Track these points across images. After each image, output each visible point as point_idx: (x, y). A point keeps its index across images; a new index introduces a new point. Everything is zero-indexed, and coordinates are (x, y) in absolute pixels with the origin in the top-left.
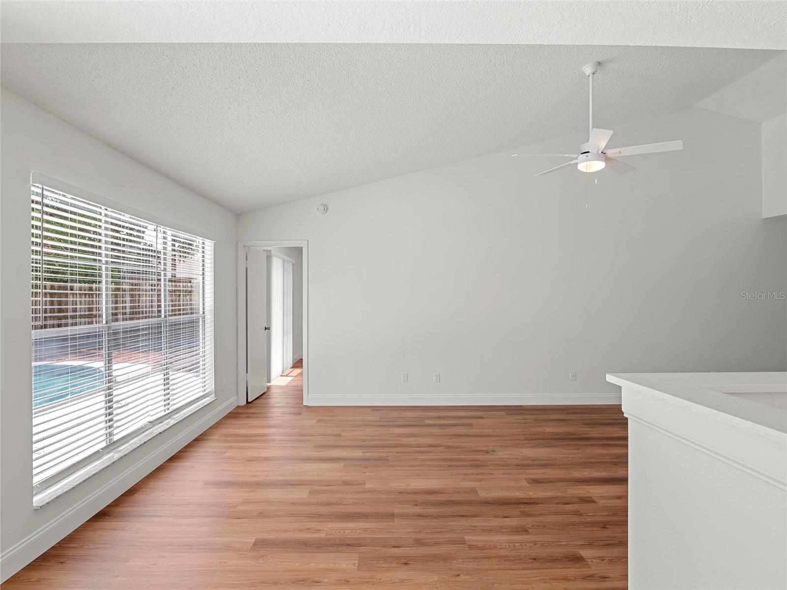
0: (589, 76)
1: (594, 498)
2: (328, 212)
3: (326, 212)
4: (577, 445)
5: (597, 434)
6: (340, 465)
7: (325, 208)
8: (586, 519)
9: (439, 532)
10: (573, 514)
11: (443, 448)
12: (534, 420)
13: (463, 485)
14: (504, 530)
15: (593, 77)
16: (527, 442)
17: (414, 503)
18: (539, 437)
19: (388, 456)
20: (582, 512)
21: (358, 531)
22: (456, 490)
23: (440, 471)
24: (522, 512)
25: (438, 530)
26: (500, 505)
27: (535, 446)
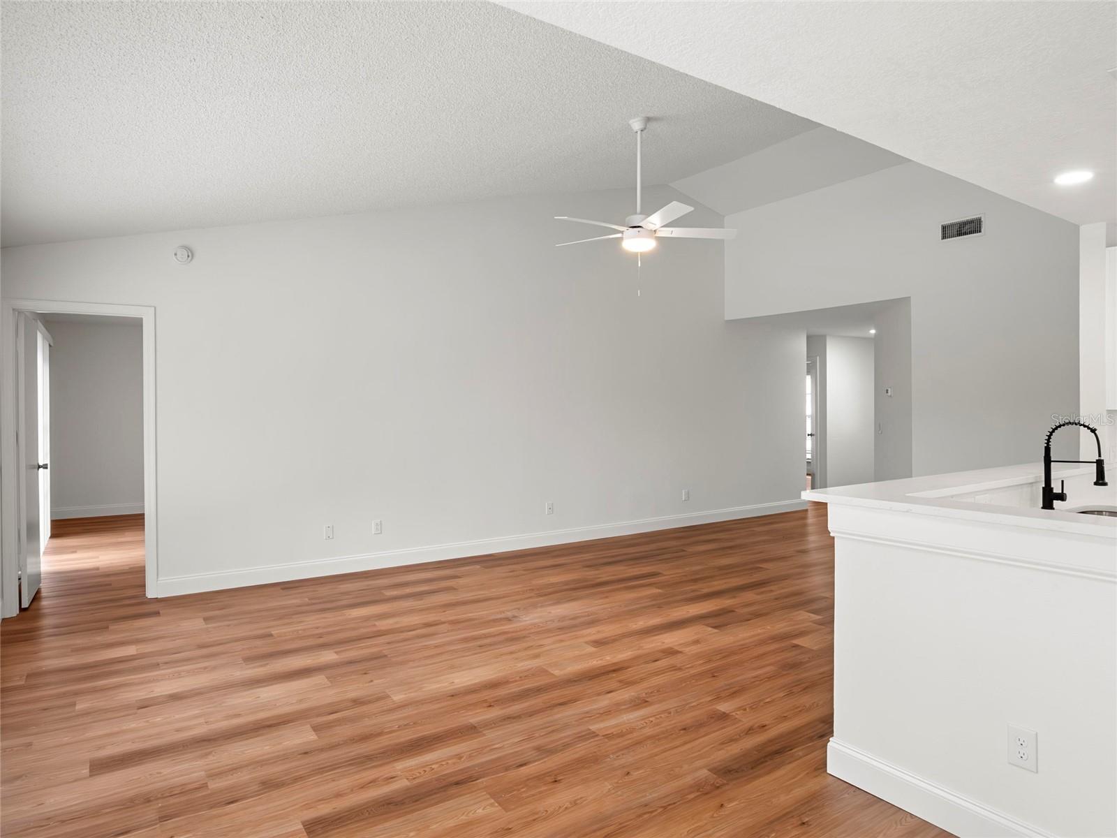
0: (637, 132)
1: (676, 648)
2: (193, 261)
3: (191, 260)
4: (602, 592)
5: (608, 576)
6: (320, 679)
7: (190, 254)
8: (689, 672)
9: (553, 731)
10: (671, 671)
11: (446, 624)
12: (525, 570)
13: (522, 666)
14: (623, 707)
15: (641, 134)
16: (541, 598)
17: (488, 704)
18: (550, 590)
19: (381, 650)
20: (679, 665)
21: (449, 762)
22: (521, 675)
23: (476, 656)
24: (620, 681)
25: (550, 729)
26: (589, 680)
27: (558, 602)
